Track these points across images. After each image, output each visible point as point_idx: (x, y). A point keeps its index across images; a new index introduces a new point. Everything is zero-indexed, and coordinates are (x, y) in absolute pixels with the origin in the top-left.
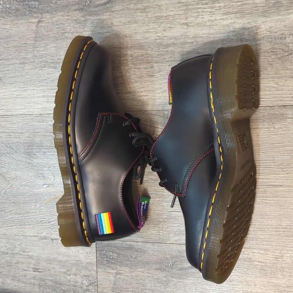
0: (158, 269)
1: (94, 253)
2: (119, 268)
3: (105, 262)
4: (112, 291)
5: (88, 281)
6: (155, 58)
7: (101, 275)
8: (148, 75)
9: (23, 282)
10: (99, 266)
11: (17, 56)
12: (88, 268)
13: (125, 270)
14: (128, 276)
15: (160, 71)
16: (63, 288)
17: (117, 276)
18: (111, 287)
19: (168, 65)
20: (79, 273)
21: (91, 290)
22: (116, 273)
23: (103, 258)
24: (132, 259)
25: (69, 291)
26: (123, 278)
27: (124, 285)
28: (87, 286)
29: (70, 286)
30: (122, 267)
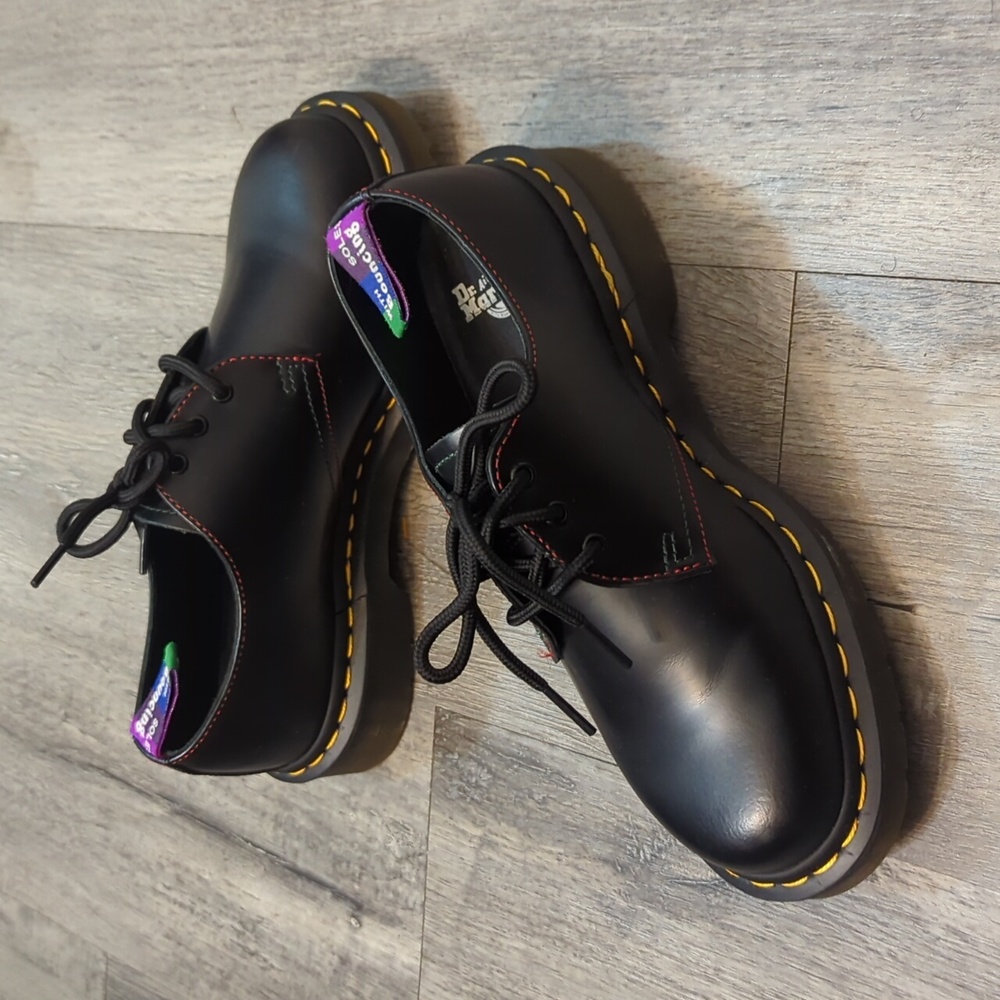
0: (606, 861)
1: (426, 752)
2: (492, 825)
3: (455, 793)
4: (465, 896)
5: (401, 842)
6: (678, 54)
7: (438, 833)
8: (648, 120)
9: (237, 798)
10: (436, 802)
11: (280, 35)
12: (406, 800)
13: (509, 837)
14: (514, 859)
15: (689, 110)
16: (335, 848)
17: (484, 852)
18: (463, 881)
19: (718, 83)
20: (380, 807)
21: (407, 878)
22: (480, 838)
23: (451, 778)
24: (531, 804)
25: (348, 863)
26: (499, 863)
27: (499, 889)
28: (399, 861)
29: (352, 845)
30: (499, 824)
